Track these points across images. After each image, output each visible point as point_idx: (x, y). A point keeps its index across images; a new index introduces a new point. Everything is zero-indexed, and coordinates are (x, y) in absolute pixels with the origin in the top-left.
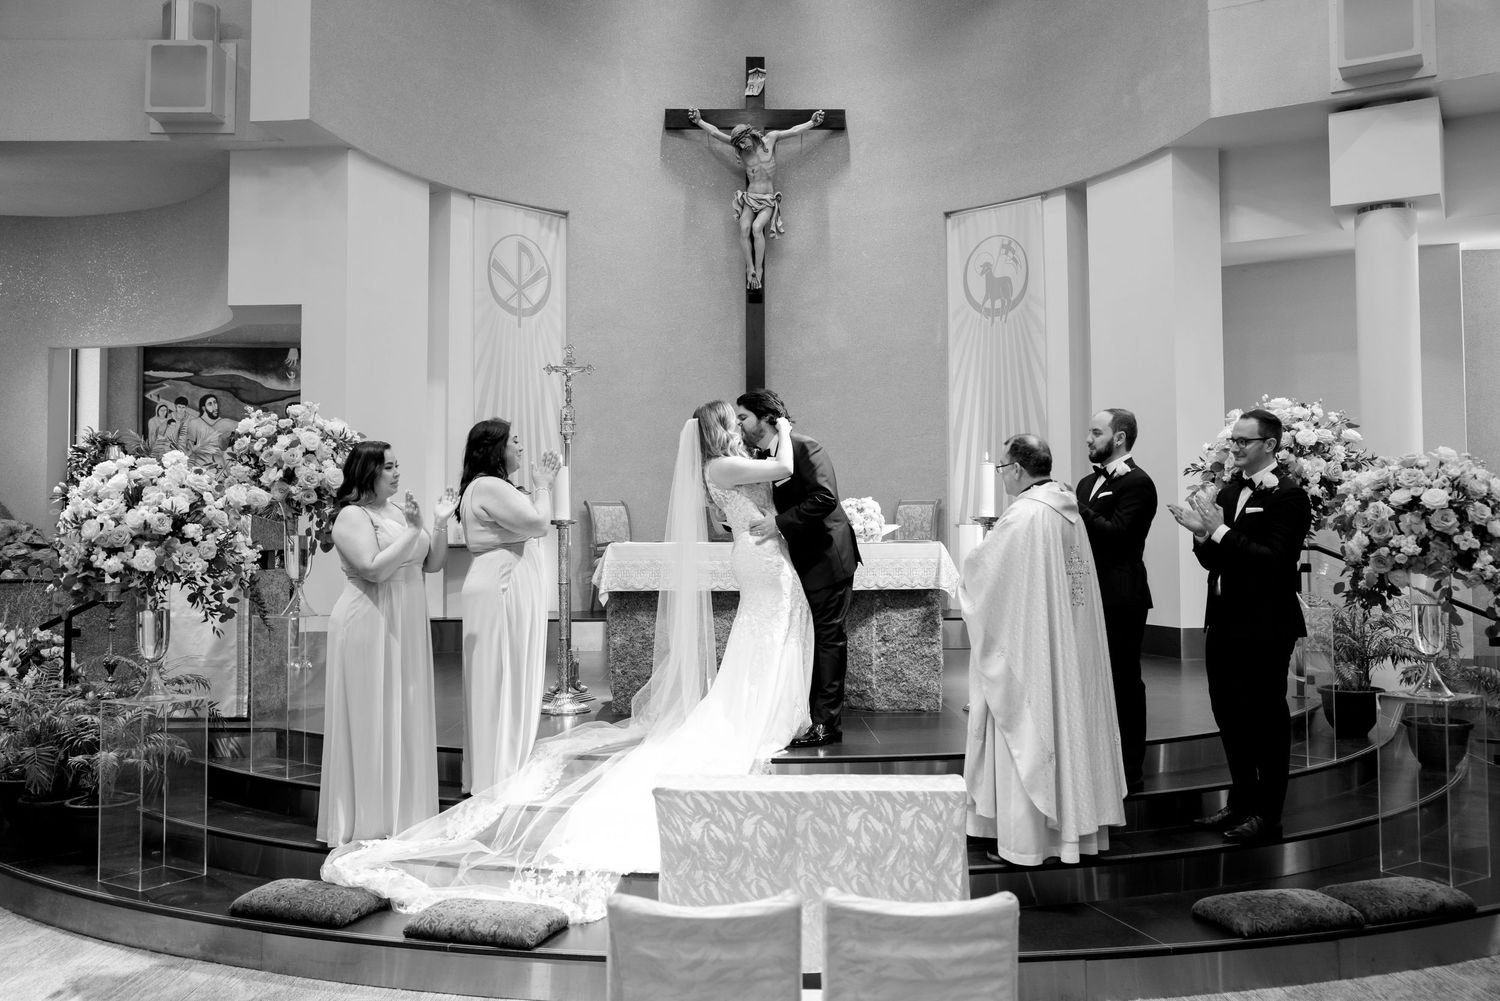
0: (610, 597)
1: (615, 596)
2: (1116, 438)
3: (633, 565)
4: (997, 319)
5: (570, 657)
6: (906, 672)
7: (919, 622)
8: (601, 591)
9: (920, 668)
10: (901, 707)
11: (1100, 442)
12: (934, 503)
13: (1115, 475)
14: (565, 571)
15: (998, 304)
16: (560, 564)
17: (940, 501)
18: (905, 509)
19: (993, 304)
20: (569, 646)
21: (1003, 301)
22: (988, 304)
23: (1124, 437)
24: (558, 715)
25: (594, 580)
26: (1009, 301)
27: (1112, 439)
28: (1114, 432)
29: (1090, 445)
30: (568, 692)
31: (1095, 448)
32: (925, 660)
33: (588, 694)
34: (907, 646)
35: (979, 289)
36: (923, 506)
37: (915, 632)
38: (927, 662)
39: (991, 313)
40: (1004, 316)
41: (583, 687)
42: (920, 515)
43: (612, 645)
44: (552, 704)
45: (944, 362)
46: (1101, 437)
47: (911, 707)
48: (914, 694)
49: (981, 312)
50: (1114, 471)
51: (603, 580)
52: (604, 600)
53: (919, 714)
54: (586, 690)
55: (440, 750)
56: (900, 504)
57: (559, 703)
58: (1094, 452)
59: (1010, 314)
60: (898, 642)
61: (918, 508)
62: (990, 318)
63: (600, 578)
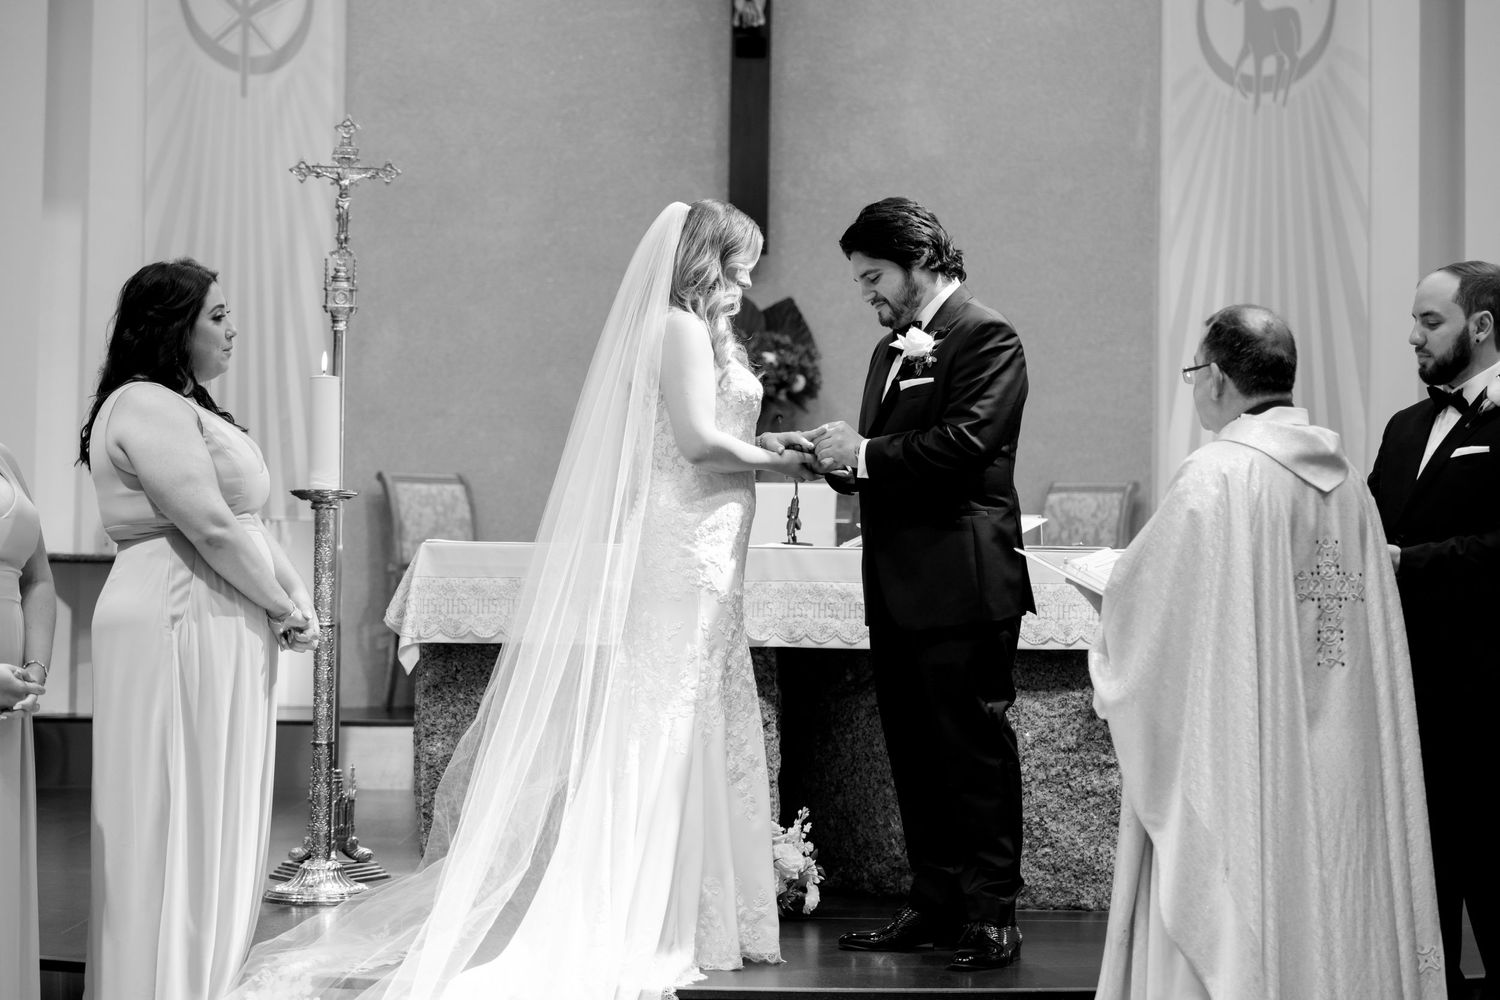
0: (423, 655)
1: (434, 653)
2: (1473, 327)
3: (474, 589)
4: (1266, 98)
5: (336, 785)
6: (1052, 826)
7: (1080, 720)
8: (404, 642)
9: (1080, 818)
10: (1040, 899)
11: (1442, 341)
12: (1122, 489)
13: (1486, 404)
14: (328, 599)
15: (1270, 66)
16: (317, 583)
17: (1136, 486)
18: (1061, 502)
19: (1258, 67)
20: (334, 762)
21: (1280, 63)
22: (1248, 67)
23: (1490, 323)
24: (307, 905)
25: (390, 618)
26: (1293, 60)
27: (1466, 330)
28: (1468, 314)
29: (1420, 348)
30: (328, 858)
31: (1430, 355)
32: (1092, 800)
33: (373, 867)
34: (1053, 772)
35: (1229, 38)
36: (1100, 496)
37: (1071, 740)
38: (1097, 806)
39: (1253, 85)
40: (1281, 94)
41: (363, 850)
42: (1094, 515)
43: (426, 759)
44: (294, 881)
45: (1150, 190)
46: (1443, 329)
47: (1061, 900)
48: (1067, 874)
49: (1231, 82)
50: (1483, 396)
51: (410, 617)
52: (409, 660)
53: (1078, 916)
54: (369, 857)
55: (45, 965)
56: (1051, 489)
57: (309, 879)
58: (1430, 363)
59: (1296, 89)
60: (1034, 762)
61: (1090, 501)
62: (1251, 96)
63: (401, 614)
